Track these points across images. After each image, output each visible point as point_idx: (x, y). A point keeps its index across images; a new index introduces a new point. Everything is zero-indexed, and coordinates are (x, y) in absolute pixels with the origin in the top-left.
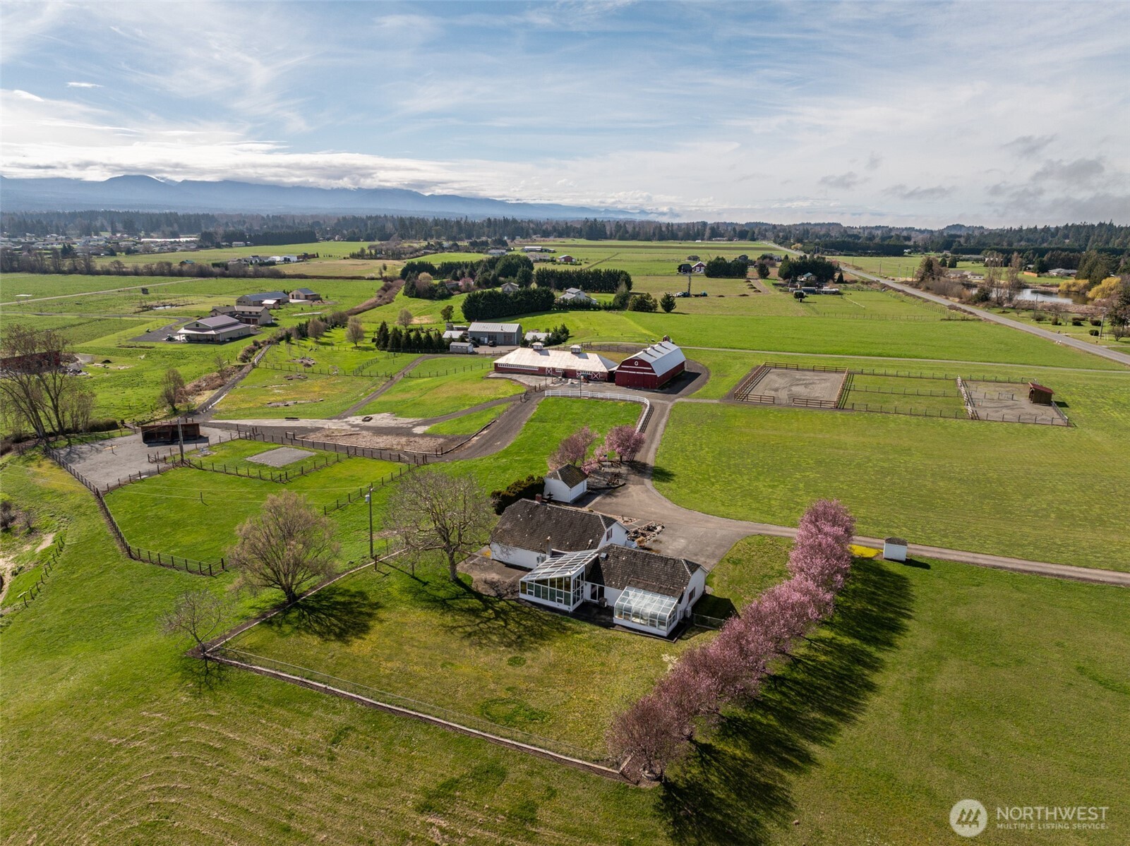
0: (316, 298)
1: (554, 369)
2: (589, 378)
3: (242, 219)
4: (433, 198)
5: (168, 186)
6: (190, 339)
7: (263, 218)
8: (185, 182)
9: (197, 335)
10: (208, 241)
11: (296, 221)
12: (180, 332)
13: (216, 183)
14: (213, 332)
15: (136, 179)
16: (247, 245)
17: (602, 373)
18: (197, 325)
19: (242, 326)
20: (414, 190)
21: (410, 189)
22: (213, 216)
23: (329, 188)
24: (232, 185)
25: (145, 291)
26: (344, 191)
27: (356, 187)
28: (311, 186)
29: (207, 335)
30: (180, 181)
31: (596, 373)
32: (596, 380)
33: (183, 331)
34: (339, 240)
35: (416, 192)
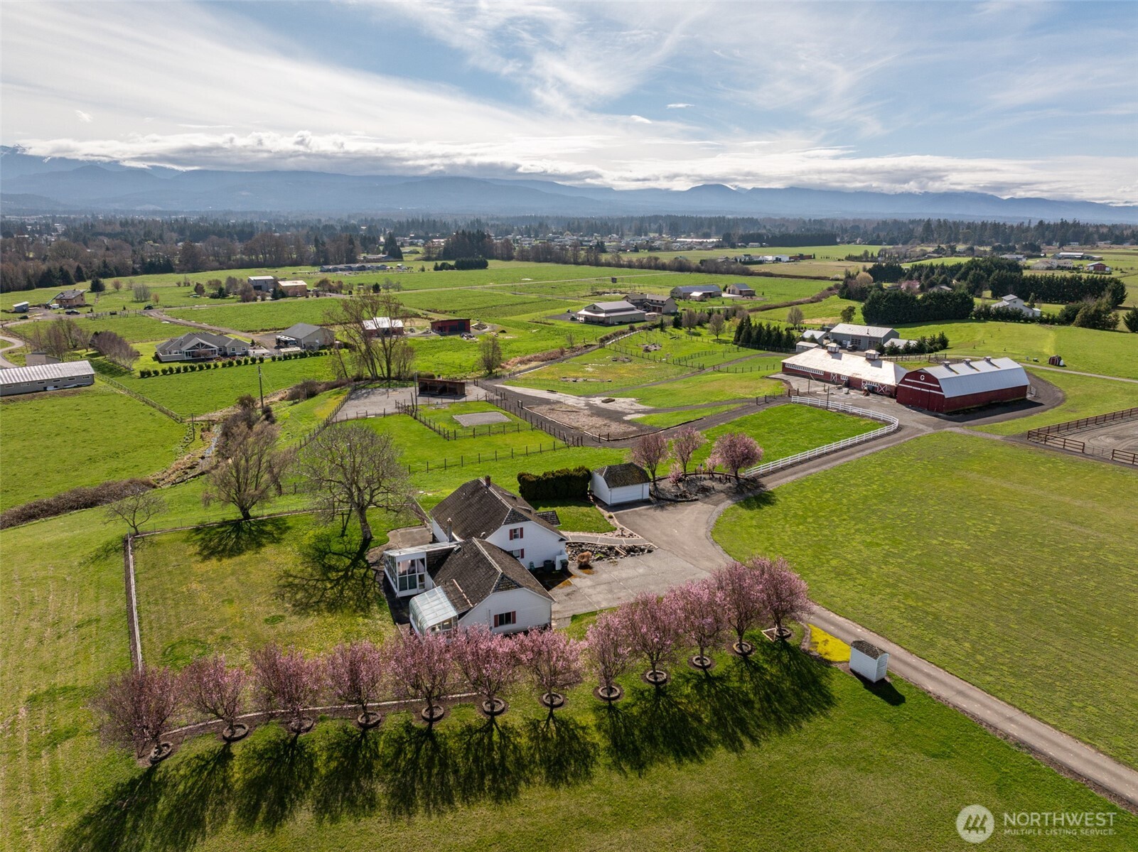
0: (751, 294)
1: (839, 376)
2: (873, 390)
3: (784, 222)
4: (1012, 201)
5: (740, 193)
6: (588, 321)
7: (804, 222)
8: (754, 190)
9: (592, 316)
10: (728, 242)
11: (835, 226)
12: (580, 313)
13: (779, 190)
14: (603, 315)
15: (714, 188)
16: (762, 246)
17: (889, 386)
18: (594, 308)
19: (637, 312)
20: (990, 193)
21: (985, 192)
22: (757, 220)
23: (893, 193)
24: (796, 191)
25: (614, 280)
26: (908, 195)
27: (923, 191)
28: (874, 190)
29: (599, 317)
30: (750, 188)
31: (883, 385)
32: (881, 394)
33: (583, 312)
34: (860, 244)
35: (992, 196)
